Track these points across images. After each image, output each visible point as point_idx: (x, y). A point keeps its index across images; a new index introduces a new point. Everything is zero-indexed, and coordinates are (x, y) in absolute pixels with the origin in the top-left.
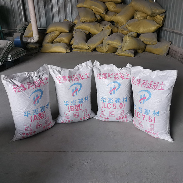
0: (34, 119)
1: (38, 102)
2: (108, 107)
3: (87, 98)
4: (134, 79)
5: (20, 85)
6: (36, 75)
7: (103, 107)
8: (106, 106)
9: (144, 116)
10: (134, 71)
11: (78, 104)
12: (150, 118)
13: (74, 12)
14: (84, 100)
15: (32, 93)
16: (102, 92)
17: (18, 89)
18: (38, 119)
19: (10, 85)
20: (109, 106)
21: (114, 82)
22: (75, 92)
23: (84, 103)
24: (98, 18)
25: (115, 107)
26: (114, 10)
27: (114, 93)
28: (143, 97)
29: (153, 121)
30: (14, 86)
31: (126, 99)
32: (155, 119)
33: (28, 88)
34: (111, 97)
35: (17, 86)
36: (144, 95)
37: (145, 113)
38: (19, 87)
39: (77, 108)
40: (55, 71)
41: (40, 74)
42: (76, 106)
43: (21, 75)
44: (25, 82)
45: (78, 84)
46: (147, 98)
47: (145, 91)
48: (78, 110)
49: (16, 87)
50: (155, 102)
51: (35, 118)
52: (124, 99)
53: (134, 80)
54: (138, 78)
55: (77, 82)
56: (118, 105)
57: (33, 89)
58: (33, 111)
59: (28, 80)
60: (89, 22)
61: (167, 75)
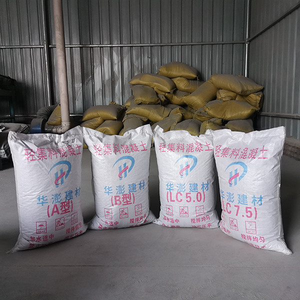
0: (53, 212)
1: (62, 182)
2: (177, 200)
3: (142, 185)
4: (218, 148)
5: (36, 150)
6: (62, 140)
7: (169, 200)
8: (174, 198)
9: (238, 207)
10: (217, 138)
11: (127, 192)
12: (249, 210)
13: (126, 91)
14: (138, 186)
15: (55, 166)
16: (167, 174)
17: (32, 155)
18: (60, 212)
19: (21, 148)
20: (180, 197)
21: (187, 156)
22: (124, 171)
23: (137, 192)
24: (162, 99)
25: (188, 199)
26: (186, 88)
27: (187, 174)
28: (233, 174)
29: (254, 215)
30: (26, 150)
31: (207, 186)
32: (256, 211)
33: (48, 155)
34: (182, 181)
35: (32, 151)
36: (236, 170)
37: (239, 202)
38: (34, 153)
39: (125, 201)
40: (93, 137)
41: (69, 138)
42: (125, 197)
43: (39, 137)
44: (45, 147)
45: (129, 157)
46: (240, 175)
47: (237, 163)
48: (127, 203)
49: (29, 151)
50: (254, 180)
51: (55, 210)
52: (203, 185)
53: (219, 150)
54: (224, 146)
55: (127, 154)
56: (193, 195)
57: (56, 158)
58: (53, 197)
59: (49, 146)
60: (149, 104)
61: (270, 136)
